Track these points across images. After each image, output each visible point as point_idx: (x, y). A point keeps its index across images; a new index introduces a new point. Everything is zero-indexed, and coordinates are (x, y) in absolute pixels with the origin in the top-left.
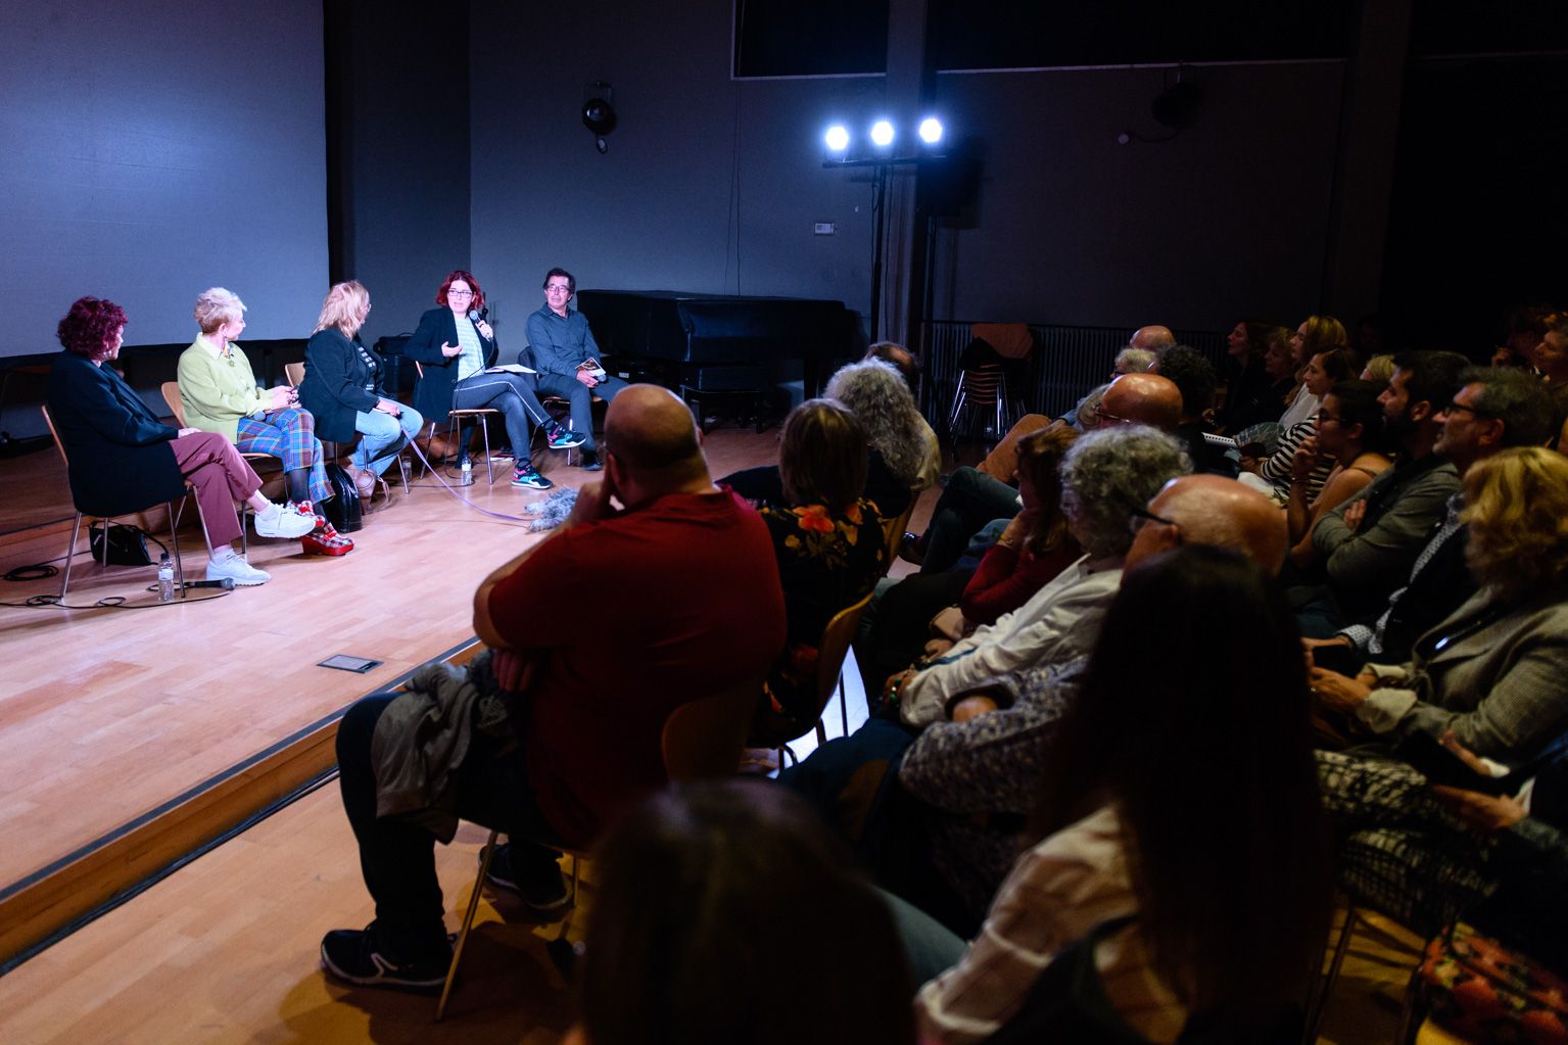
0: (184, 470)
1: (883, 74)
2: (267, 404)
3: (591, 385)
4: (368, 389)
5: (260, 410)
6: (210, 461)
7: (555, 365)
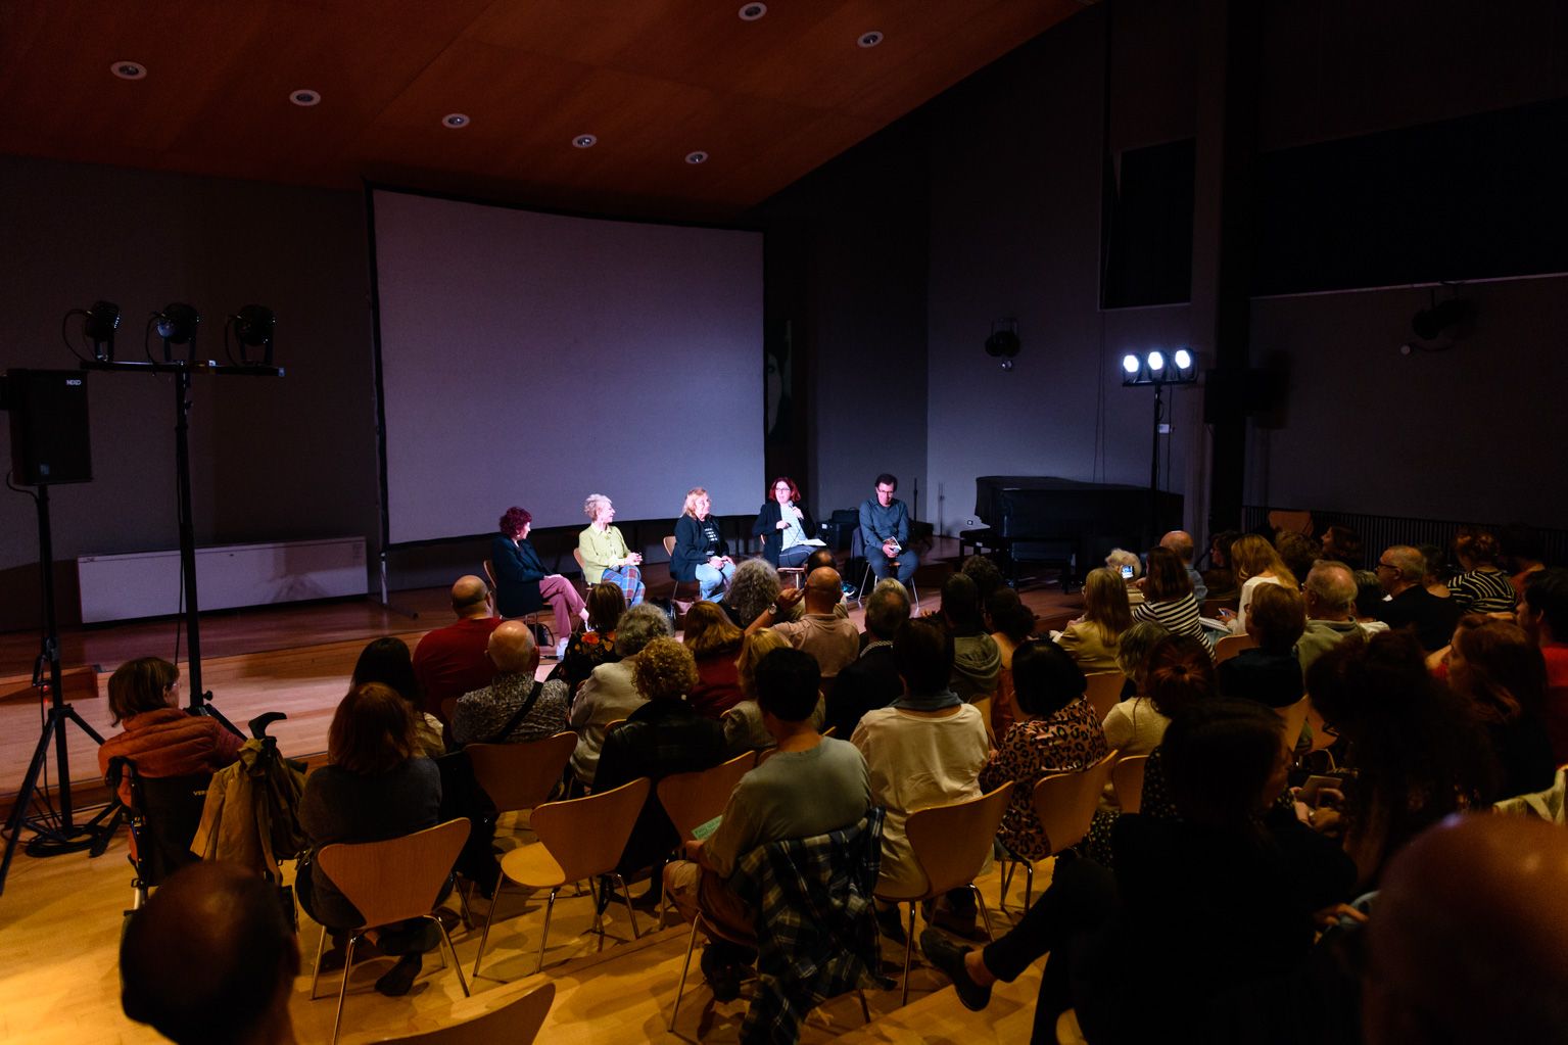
0: (545, 596)
1: (1186, 304)
2: (622, 562)
3: (891, 554)
4: (709, 553)
5: (617, 565)
6: (557, 592)
7: (871, 540)
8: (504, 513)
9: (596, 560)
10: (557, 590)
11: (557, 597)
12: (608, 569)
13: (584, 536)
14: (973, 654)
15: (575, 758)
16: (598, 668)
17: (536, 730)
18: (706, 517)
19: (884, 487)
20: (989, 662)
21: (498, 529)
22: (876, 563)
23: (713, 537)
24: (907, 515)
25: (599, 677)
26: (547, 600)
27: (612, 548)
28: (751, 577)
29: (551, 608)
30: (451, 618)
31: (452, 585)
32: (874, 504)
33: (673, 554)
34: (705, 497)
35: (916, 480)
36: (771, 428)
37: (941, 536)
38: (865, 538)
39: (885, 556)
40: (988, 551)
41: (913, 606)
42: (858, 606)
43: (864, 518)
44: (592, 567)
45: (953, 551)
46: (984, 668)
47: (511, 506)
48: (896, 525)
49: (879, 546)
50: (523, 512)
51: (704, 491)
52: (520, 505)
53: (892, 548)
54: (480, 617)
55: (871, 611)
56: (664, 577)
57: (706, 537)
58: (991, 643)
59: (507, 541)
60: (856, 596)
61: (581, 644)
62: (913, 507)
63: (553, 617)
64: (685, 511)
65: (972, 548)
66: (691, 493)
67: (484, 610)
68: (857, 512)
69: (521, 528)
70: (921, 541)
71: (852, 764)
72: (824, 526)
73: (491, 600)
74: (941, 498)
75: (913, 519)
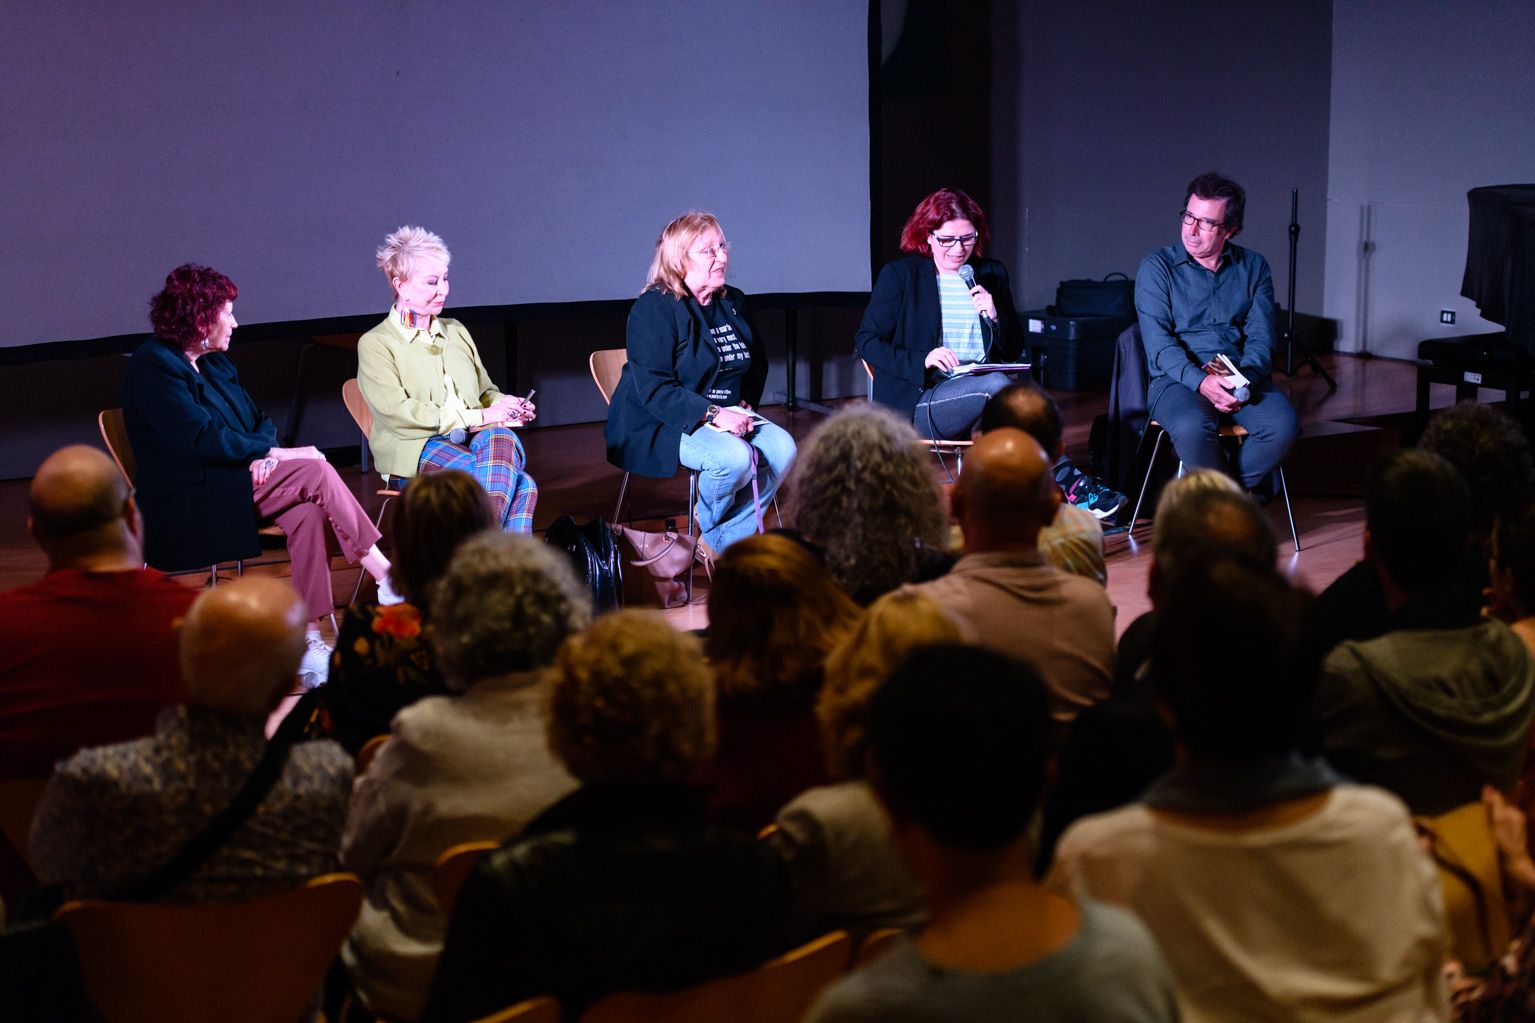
0: (264, 510)
2: (474, 418)
3: (1223, 403)
4: (718, 394)
5: (461, 426)
6: (303, 499)
7: (1169, 362)
8: (160, 286)
9: (406, 411)
10: (303, 491)
11: (303, 511)
12: (436, 436)
13: (369, 344)
14: (1458, 679)
15: (356, 948)
16: (407, 715)
17: (259, 871)
18: (716, 295)
19: (1202, 208)
20: (1506, 701)
21: (146, 327)
22: (1183, 429)
23: (732, 348)
24: (1270, 291)
25: (415, 737)
26: (270, 521)
27: (448, 380)
28: (845, 456)
29: (280, 543)
30: (32, 564)
31: (31, 479)
32: (1175, 263)
33: (613, 399)
34: (711, 236)
35: (1295, 195)
36: (887, 48)
37: (1364, 356)
38: (1151, 356)
39: (1207, 405)
40: (1498, 395)
41: (1284, 548)
42: (1129, 547)
43: (1148, 301)
44: (390, 430)
45: (1391, 397)
46: (1488, 717)
47: (180, 263)
48: (1239, 321)
49: (1191, 378)
50: (208, 277)
51: (711, 221)
52: (203, 261)
53: (1228, 385)
54: (108, 565)
55: (1166, 560)
56: (590, 462)
57: (714, 350)
58: (1509, 646)
59: (167, 354)
60: (1122, 519)
61: (371, 637)
62: (1286, 273)
63: (289, 569)
64: (656, 271)
65: (1453, 389)
66: (673, 229)
67: (118, 547)
68: (1128, 287)
69: (212, 319)
70: (1306, 369)
71: (1127, 976)
72: (1035, 326)
73: (138, 517)
74: (1367, 248)
75: (1284, 306)
